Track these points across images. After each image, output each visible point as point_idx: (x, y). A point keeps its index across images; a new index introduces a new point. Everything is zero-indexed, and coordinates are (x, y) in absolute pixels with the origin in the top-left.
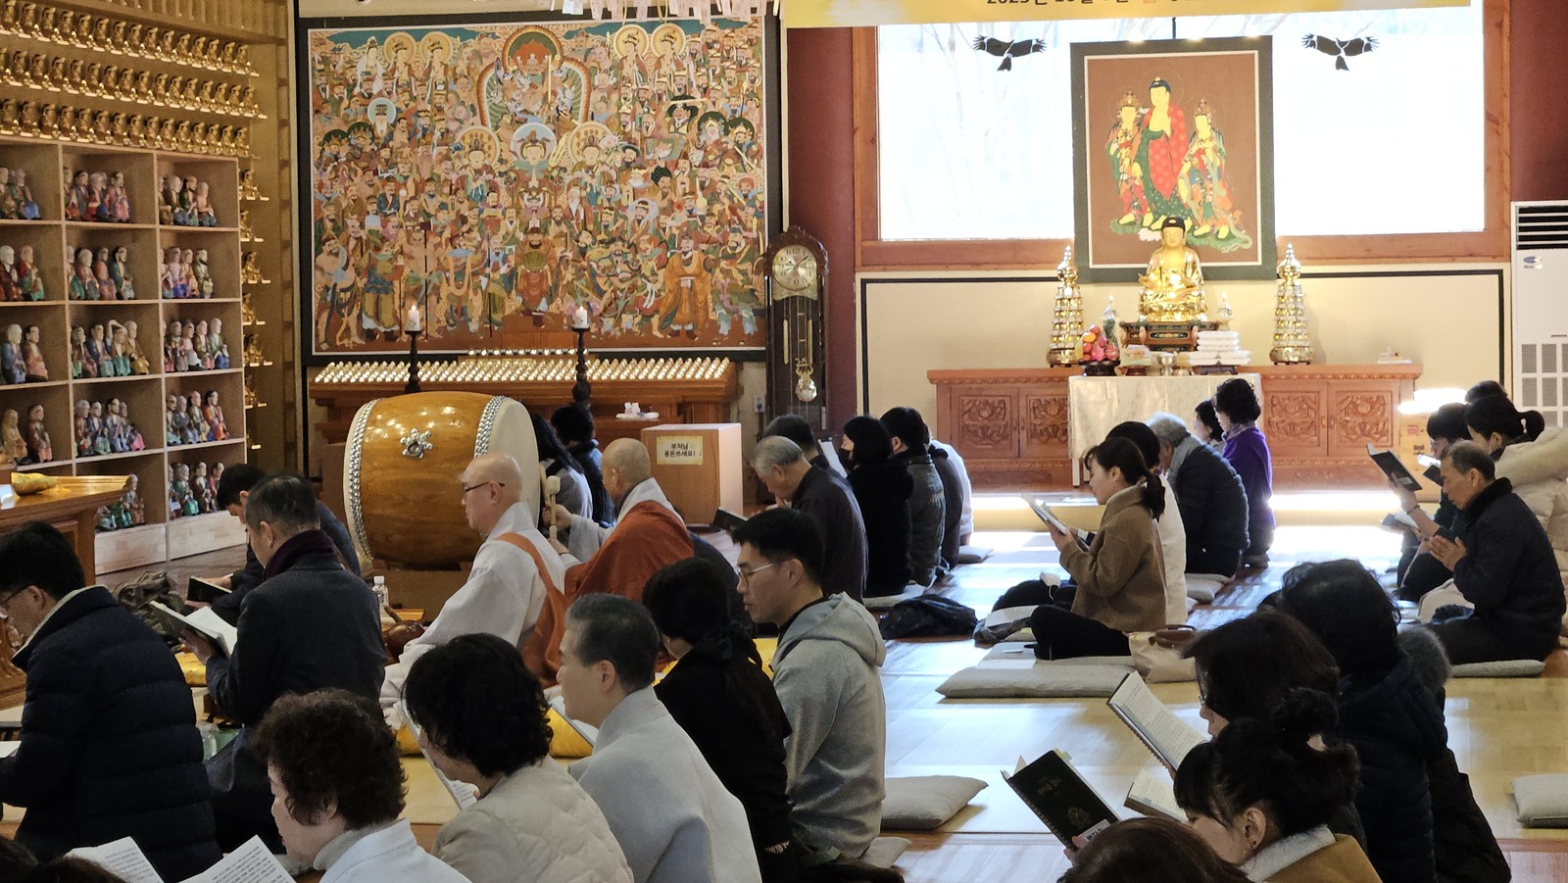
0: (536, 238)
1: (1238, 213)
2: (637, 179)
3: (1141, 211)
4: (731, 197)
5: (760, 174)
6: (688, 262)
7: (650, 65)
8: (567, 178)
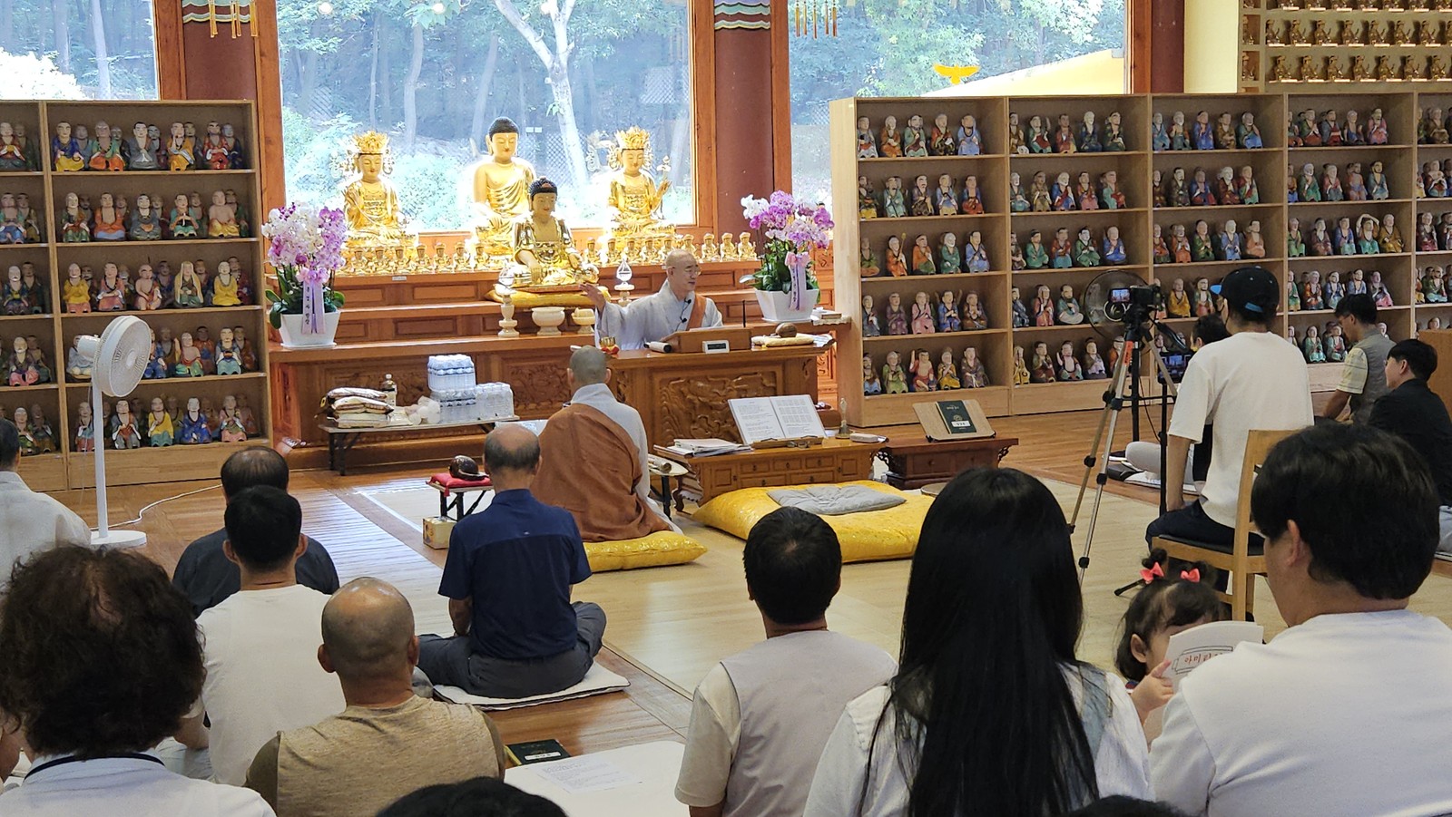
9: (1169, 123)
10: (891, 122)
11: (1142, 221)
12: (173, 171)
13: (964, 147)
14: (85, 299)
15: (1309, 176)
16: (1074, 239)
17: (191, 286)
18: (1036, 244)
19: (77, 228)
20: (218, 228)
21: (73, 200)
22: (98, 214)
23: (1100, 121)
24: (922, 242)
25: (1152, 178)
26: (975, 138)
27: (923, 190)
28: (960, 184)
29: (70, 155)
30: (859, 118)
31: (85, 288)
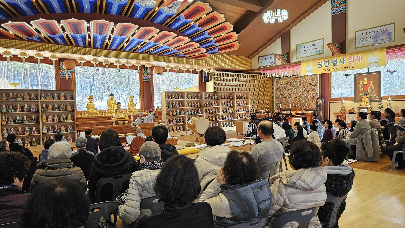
0: (296, 98)
1: (376, 93)
2: (305, 92)
3: (363, 94)
4: (315, 94)
5: (318, 91)
6: (310, 101)
7: (307, 80)
8: (299, 92)
9: (206, 96)
10: (170, 95)
11: (203, 108)
12: (61, 100)
13: (180, 98)
14: (46, 120)
15: (223, 103)
16: (194, 111)
17: (64, 118)
18: (189, 112)
19: (45, 109)
20: (68, 109)
21: (44, 105)
22: (48, 107)
23: (197, 95)
24: (175, 111)
25: (204, 103)
26: (181, 97)
27: (174, 104)
28: (179, 103)
29: (44, 98)
30: (166, 94)
31: (46, 119)
